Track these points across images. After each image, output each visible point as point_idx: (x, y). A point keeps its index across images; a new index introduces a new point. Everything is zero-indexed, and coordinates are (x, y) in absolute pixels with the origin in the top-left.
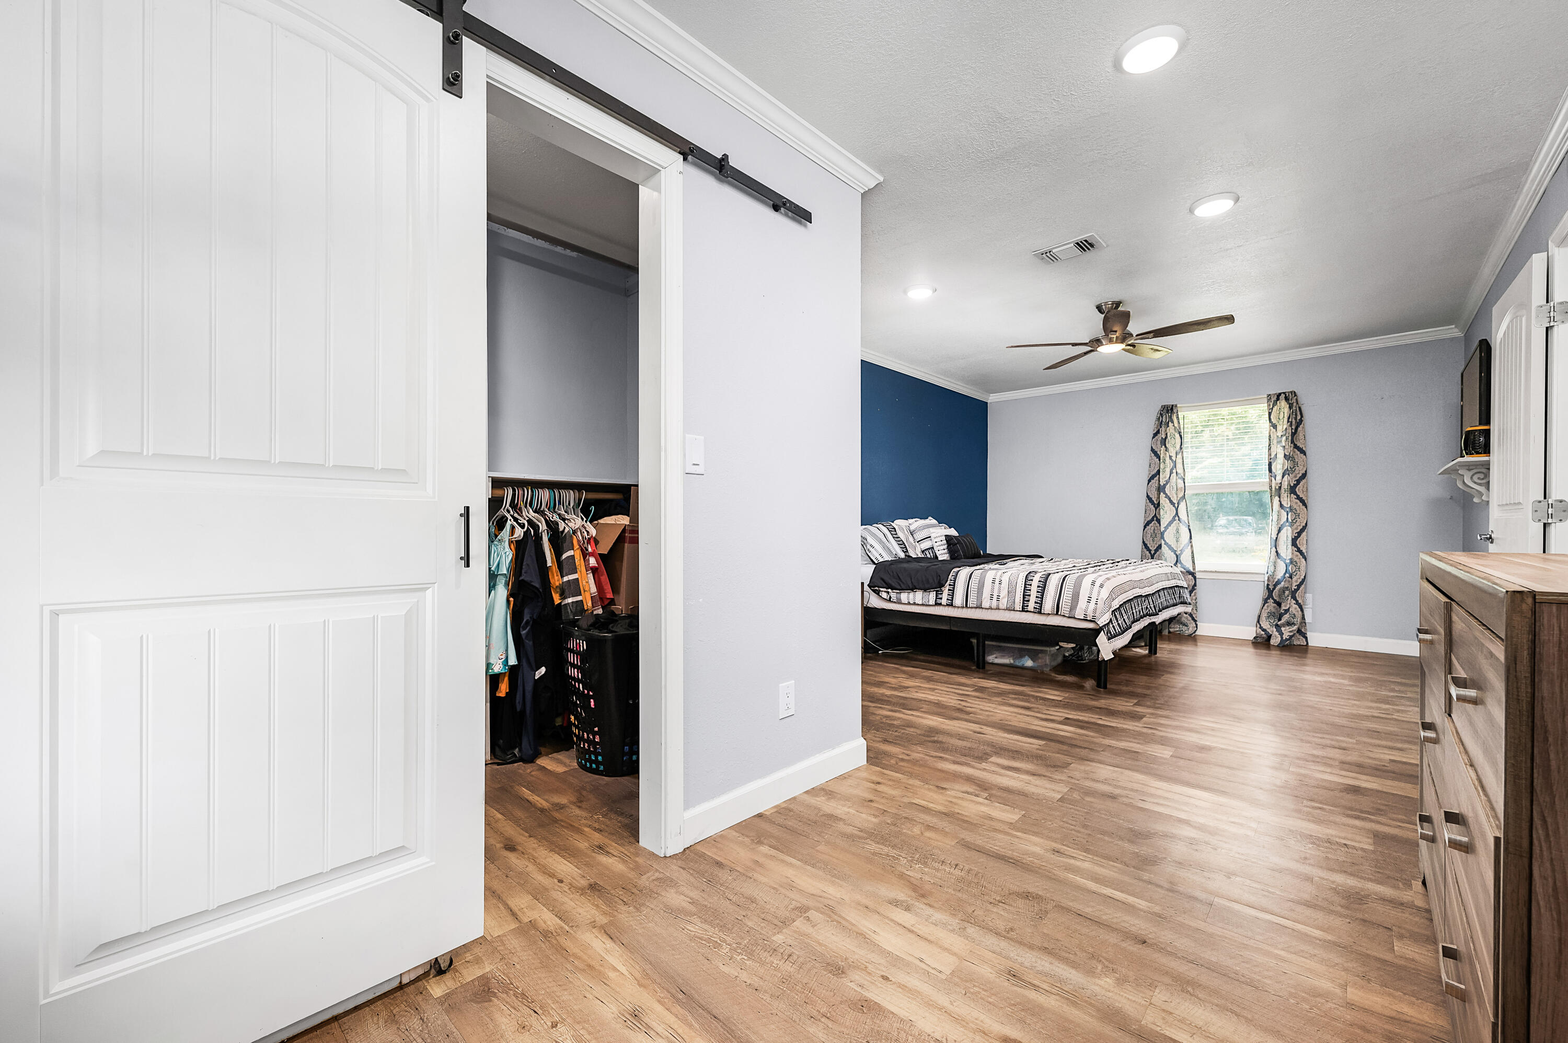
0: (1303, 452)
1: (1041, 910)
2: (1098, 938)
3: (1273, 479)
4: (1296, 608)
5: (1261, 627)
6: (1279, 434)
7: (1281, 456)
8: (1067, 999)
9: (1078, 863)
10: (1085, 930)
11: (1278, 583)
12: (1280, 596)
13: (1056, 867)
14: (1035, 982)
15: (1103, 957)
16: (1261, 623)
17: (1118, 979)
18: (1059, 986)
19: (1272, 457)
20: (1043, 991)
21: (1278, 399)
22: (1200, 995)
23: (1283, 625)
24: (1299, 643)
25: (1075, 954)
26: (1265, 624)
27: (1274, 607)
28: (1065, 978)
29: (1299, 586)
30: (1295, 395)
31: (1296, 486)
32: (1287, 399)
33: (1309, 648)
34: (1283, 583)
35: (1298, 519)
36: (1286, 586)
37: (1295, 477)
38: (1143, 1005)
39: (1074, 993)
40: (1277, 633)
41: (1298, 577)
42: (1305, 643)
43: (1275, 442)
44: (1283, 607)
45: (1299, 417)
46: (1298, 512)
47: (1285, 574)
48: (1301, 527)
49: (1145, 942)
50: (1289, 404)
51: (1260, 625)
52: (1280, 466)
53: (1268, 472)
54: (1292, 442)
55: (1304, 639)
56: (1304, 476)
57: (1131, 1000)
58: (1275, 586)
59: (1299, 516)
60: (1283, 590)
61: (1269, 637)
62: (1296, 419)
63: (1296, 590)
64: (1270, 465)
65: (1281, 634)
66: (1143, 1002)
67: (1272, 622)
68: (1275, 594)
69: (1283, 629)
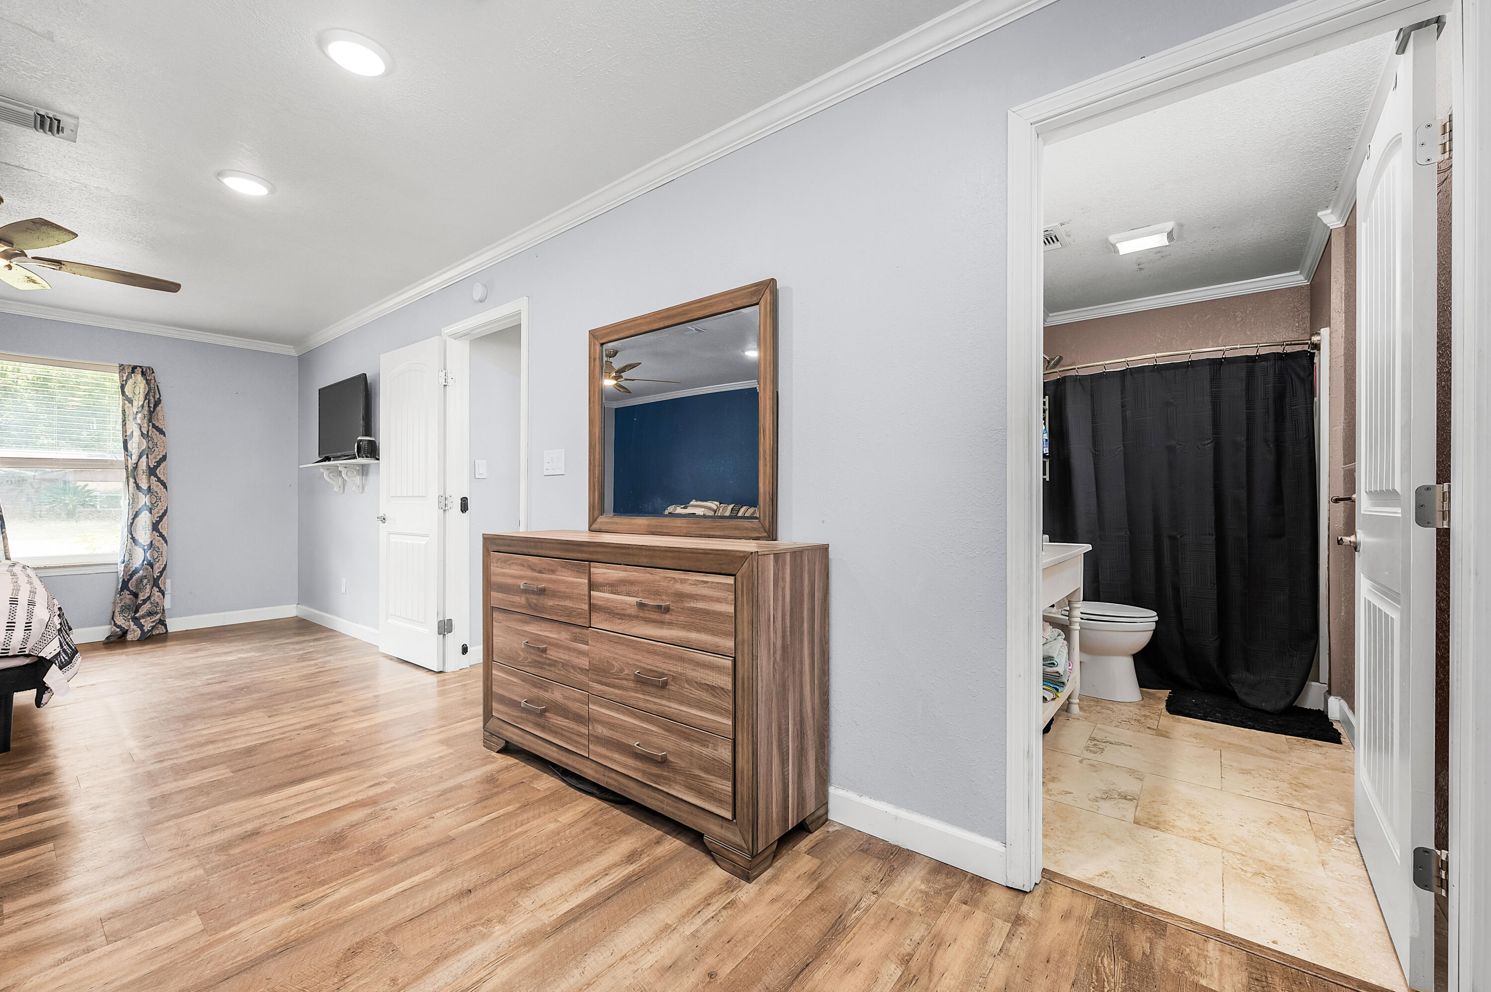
0: (162, 432)
1: (383, 947)
2: (448, 918)
3: (129, 458)
4: (159, 596)
5: (115, 625)
6: (135, 410)
7: (137, 433)
8: (505, 961)
9: (337, 896)
10: (433, 923)
11: (136, 572)
12: (137, 586)
13: (327, 914)
14: (475, 979)
15: (471, 922)
16: (115, 619)
17: (499, 922)
18: (487, 963)
19: (128, 434)
20: (489, 977)
21: (133, 372)
22: (536, 883)
23: (143, 617)
24: (158, 632)
25: (457, 939)
26: (120, 620)
27: (130, 599)
28: (481, 956)
29: (161, 573)
30: (153, 372)
31: (156, 467)
32: (143, 374)
33: (169, 635)
34: (141, 572)
35: (159, 503)
36: (145, 574)
37: (155, 458)
38: (531, 917)
39: (501, 955)
40: (135, 627)
41: (160, 563)
42: (165, 631)
43: (131, 418)
44: (142, 597)
45: (157, 396)
46: (160, 495)
47: (143, 561)
48: (163, 511)
49: (470, 891)
50: (146, 380)
51: (114, 621)
52: (136, 444)
53: (123, 450)
54: (150, 421)
55: (163, 627)
56: (164, 458)
57: (524, 921)
58: (131, 576)
59: (160, 499)
60: (141, 580)
61: (125, 633)
62: (154, 397)
63: (159, 577)
64: (125, 443)
65: (141, 627)
66: (529, 915)
67: (126, 615)
68: (132, 585)
69: (142, 621)
